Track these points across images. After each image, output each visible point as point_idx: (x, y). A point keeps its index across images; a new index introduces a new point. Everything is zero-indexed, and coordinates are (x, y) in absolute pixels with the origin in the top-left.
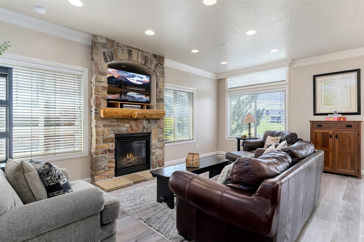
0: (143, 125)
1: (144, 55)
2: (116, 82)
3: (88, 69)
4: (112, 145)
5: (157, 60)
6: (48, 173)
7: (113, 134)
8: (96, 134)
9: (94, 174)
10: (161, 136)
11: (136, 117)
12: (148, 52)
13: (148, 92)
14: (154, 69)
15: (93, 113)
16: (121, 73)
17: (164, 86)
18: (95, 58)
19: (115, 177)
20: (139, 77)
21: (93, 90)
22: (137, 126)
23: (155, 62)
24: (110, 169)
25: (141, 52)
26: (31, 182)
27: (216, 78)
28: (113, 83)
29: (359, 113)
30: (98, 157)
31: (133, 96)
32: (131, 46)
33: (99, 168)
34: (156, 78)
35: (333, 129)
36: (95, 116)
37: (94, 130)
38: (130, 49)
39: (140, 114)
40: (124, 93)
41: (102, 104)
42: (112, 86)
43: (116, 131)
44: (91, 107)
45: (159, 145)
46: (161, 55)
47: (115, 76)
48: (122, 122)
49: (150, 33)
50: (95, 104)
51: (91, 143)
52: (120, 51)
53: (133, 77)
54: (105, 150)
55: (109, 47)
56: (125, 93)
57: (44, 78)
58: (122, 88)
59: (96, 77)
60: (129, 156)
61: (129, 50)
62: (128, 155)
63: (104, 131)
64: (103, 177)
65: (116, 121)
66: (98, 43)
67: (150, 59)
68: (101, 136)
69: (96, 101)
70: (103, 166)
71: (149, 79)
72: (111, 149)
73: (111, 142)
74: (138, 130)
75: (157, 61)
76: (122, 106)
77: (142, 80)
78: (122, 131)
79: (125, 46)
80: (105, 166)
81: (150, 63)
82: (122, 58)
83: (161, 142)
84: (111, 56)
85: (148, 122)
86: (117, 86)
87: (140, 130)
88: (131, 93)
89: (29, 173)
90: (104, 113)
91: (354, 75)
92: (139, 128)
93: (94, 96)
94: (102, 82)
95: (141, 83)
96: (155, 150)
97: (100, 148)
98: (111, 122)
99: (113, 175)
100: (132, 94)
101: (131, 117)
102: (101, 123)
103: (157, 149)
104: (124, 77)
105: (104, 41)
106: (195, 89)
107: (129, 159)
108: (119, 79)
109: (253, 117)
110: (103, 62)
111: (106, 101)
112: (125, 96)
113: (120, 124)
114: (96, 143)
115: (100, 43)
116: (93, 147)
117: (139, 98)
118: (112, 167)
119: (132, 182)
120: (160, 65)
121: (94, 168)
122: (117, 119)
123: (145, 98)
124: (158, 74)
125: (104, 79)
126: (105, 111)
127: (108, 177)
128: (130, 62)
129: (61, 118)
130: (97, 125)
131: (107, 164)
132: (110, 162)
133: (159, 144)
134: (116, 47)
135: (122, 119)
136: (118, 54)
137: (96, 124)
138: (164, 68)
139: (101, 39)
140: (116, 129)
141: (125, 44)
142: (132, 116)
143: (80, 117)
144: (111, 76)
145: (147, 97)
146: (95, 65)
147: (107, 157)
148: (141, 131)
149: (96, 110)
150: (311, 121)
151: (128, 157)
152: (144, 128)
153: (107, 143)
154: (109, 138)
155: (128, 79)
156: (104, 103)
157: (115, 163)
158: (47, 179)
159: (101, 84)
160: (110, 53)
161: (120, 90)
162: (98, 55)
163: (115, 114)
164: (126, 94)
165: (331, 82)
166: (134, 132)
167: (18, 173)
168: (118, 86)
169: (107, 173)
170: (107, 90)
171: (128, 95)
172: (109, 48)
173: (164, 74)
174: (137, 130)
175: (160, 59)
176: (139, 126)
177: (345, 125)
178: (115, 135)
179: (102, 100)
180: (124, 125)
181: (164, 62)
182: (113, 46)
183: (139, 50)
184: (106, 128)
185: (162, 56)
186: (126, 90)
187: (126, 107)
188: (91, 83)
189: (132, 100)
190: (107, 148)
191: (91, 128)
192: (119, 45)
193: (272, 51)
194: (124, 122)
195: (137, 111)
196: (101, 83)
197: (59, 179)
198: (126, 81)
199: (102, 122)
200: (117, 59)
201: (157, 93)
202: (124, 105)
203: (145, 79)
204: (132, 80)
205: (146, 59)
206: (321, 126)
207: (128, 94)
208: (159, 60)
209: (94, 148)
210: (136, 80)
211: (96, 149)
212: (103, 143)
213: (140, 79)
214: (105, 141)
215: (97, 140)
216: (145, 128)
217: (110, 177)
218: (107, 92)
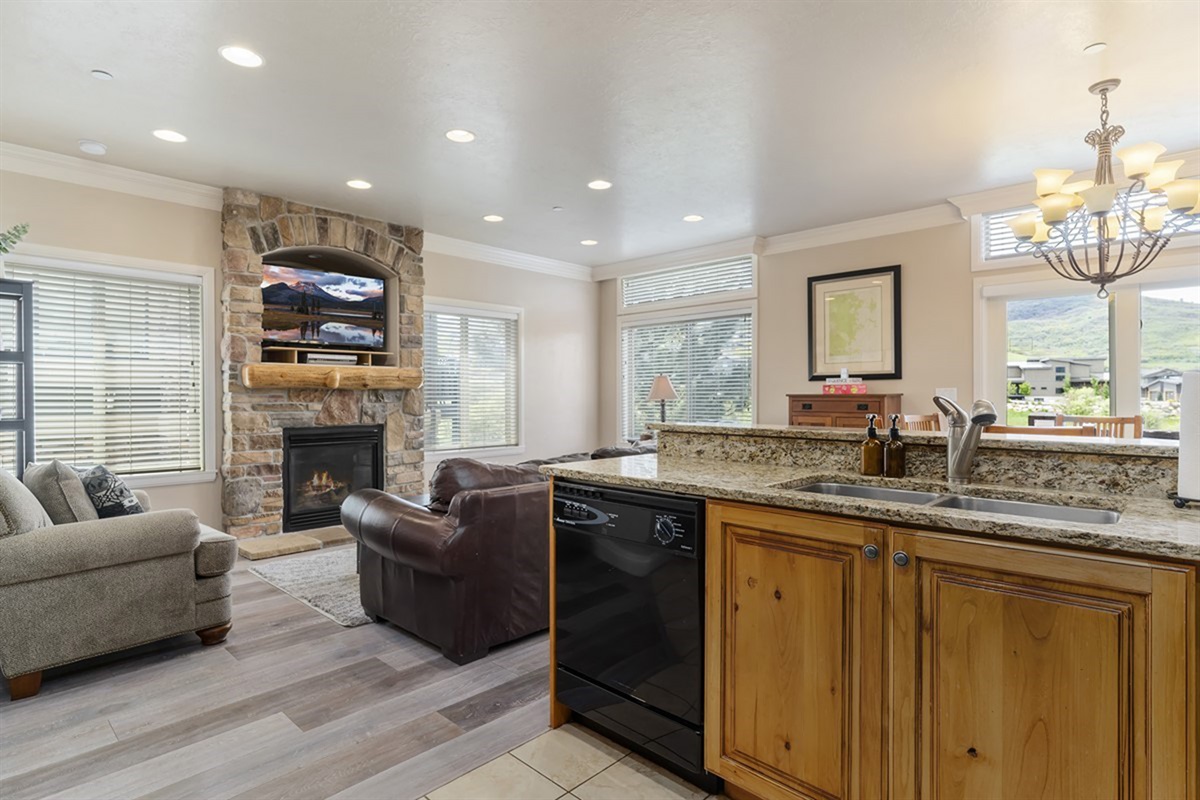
0: (360, 405)
1: (363, 228)
2: (291, 298)
3: (212, 269)
4: (277, 455)
5: (402, 239)
6: (100, 484)
7: (279, 426)
8: (234, 426)
9: (229, 523)
10: (413, 433)
11: (337, 385)
12: (375, 221)
13: (380, 319)
14: (391, 264)
15: (226, 376)
16: (304, 275)
17: (420, 305)
18: (230, 244)
19: (284, 532)
20: (355, 283)
21: (225, 320)
22: (345, 408)
23: (394, 244)
24: (269, 513)
25: (354, 222)
26: (71, 497)
27: (592, 276)
28: (283, 300)
29: (897, 375)
30: (238, 482)
31: (337, 331)
32: (327, 209)
33: (240, 508)
34: (400, 286)
35: (833, 415)
36: (231, 384)
37: (228, 416)
38: (323, 217)
39: (348, 379)
40: (313, 325)
41: (248, 353)
42: (281, 310)
43: (285, 421)
44: (223, 362)
45: (409, 456)
46: (413, 224)
47: (289, 284)
48: (301, 397)
49: (359, 184)
50: (229, 355)
51: (223, 450)
52: (297, 223)
53: (338, 282)
54: (258, 467)
55: (265, 216)
56: (316, 327)
57: (104, 295)
58: (307, 314)
59: (232, 289)
60: (320, 478)
61: (320, 218)
62: (316, 476)
63: (252, 421)
64: (252, 530)
65: (285, 395)
66: (237, 207)
67: (381, 237)
68: (247, 432)
69: (233, 348)
70: (251, 505)
71: (382, 285)
72: (272, 463)
73: (273, 446)
74: (348, 418)
75: (400, 242)
76: (302, 358)
77: (363, 289)
78: (302, 419)
79: (309, 209)
80: (258, 505)
81: (382, 249)
82: (302, 239)
83: (414, 448)
84: (271, 236)
85: (374, 398)
86: (293, 309)
87: (353, 417)
88: (330, 324)
89: (67, 482)
90: (252, 377)
91: (888, 278)
92: (347, 415)
93: (228, 334)
94: (249, 301)
95: (360, 298)
96: (397, 470)
97: (243, 460)
98: (273, 397)
99: (278, 527)
100: (335, 327)
101: (325, 385)
102: (246, 401)
103: (402, 468)
104: (314, 285)
105: (254, 202)
106: (522, 310)
107: (319, 488)
108: (300, 290)
109: (672, 386)
110: (250, 252)
111: (260, 348)
112: (316, 334)
113: (298, 404)
114: (234, 447)
115: (242, 207)
116: (225, 458)
117: (354, 338)
118: (277, 508)
119: (320, 542)
120: (410, 252)
121: (227, 510)
122: (289, 390)
123: (370, 337)
124: (404, 276)
125: (254, 293)
126: (253, 371)
127: (265, 531)
128: (326, 247)
129: (164, 389)
130: (236, 404)
131: (262, 499)
132: (270, 496)
133: (409, 454)
134: (287, 214)
135: (302, 390)
136: (292, 230)
137: (233, 402)
138: (421, 260)
139: (245, 196)
140: (286, 414)
141: (310, 205)
142: (328, 382)
143: (194, 385)
144: (276, 283)
145: (377, 334)
146: (230, 261)
147: (263, 483)
148: (356, 421)
149: (232, 368)
150: (790, 396)
151: (316, 481)
152: (363, 412)
153: (261, 448)
154: (267, 437)
155: (324, 288)
156: (254, 352)
157: (282, 498)
158: (99, 495)
159: (246, 306)
160: (269, 231)
161: (302, 317)
162: (236, 236)
163: (281, 379)
164: (318, 327)
165: (844, 295)
166: (336, 423)
167: (49, 480)
168: (296, 308)
169: (262, 522)
170: (261, 319)
171: (323, 331)
172: (267, 219)
173: (421, 273)
174: (344, 418)
175: (409, 237)
176: (350, 408)
177: (855, 404)
178: (284, 429)
179: (248, 344)
180: (307, 406)
181: (422, 242)
182: (278, 212)
183: (349, 217)
184: (259, 413)
185: (416, 229)
186: (318, 317)
187: (315, 359)
188: (222, 302)
189: (334, 341)
190: (262, 460)
191: (223, 412)
192: (294, 208)
193: (686, 219)
194: (308, 399)
195: (340, 369)
196: (244, 304)
197: (121, 496)
198: (319, 294)
199: (250, 397)
200: (287, 242)
201: (401, 323)
202: (310, 356)
203: (373, 287)
204: (335, 290)
205: (369, 239)
206: (810, 407)
207: (323, 327)
208: (408, 240)
209: (229, 460)
210: (347, 292)
211: (234, 462)
212: (252, 447)
213: (356, 288)
214: (257, 443)
215: (235, 441)
216: (366, 414)
217: (269, 531)
218: (260, 324)
